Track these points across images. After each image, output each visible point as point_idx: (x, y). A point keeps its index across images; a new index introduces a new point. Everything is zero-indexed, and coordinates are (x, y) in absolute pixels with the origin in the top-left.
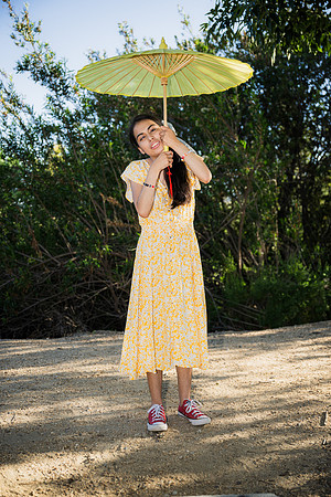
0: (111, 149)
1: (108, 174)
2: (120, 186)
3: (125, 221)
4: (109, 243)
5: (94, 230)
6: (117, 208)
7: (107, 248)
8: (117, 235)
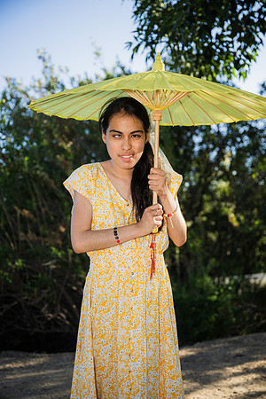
0: (26, 163)
1: (22, 188)
2: (34, 199)
3: (38, 234)
4: (22, 256)
5: (6, 244)
6: (31, 221)
7: (19, 263)
8: (28, 247)
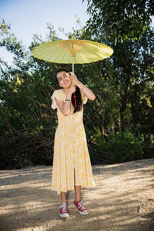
0: (43, 81)
2: (47, 98)
4: (43, 125)
5: (36, 119)
6: (46, 108)
8: (46, 120)
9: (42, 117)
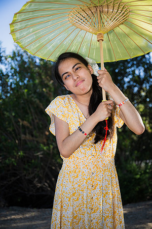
1: (23, 108)
3: (32, 136)
5: (13, 142)
6: (28, 128)
7: (21, 153)
8: (26, 143)
9: (23, 138)
